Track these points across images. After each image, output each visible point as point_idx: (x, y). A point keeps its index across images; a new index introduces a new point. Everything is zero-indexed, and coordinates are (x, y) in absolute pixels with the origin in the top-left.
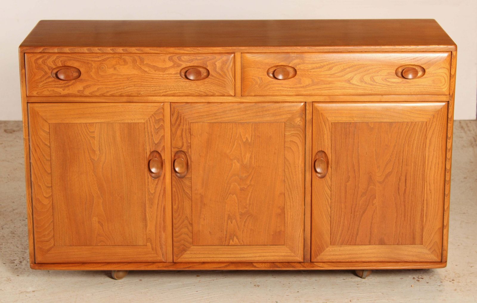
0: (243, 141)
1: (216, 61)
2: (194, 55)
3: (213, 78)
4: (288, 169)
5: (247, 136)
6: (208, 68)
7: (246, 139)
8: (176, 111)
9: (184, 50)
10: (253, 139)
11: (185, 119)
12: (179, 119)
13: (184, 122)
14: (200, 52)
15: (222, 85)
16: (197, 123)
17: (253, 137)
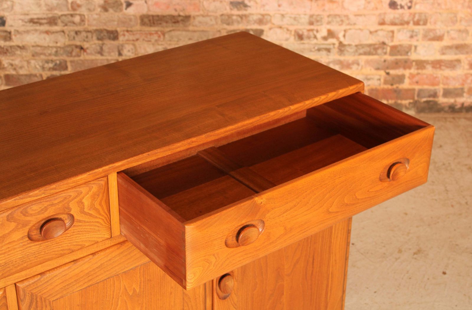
0: (129, 295)
1: (83, 198)
2: (48, 199)
3: (80, 224)
4: (188, 305)
5: (134, 286)
6: (72, 213)
7: (134, 291)
8: (28, 293)
9: (30, 197)
10: (142, 287)
11: (43, 300)
12: (34, 303)
13: (42, 304)
14: (57, 191)
15: (95, 229)
16: (62, 298)
17: (142, 284)
